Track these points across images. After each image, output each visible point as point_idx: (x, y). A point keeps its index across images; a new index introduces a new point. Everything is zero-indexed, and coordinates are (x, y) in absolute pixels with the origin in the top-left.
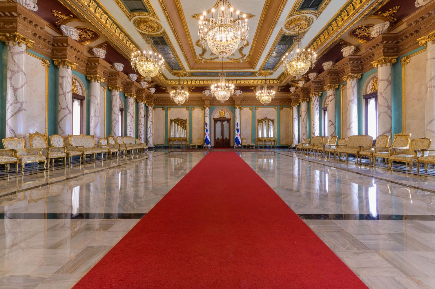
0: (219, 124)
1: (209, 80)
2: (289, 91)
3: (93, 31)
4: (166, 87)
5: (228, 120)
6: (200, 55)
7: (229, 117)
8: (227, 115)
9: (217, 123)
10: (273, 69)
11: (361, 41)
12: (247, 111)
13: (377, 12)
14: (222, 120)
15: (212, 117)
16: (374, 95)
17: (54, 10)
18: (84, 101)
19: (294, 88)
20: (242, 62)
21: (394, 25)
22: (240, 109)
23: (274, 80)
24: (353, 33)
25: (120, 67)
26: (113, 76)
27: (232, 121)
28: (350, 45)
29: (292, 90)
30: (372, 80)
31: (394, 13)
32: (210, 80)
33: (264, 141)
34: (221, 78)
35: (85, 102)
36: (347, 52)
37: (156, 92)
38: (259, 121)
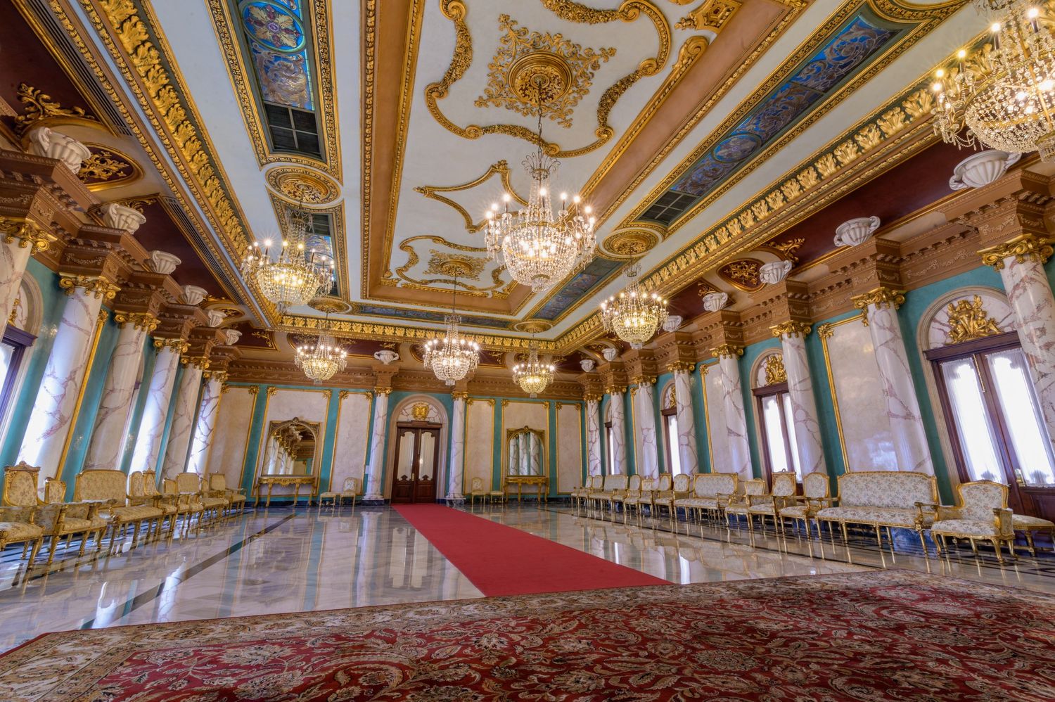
0: (409, 438)
1: (387, 326)
2: (578, 369)
3: (126, 162)
4: (271, 334)
5: (435, 429)
6: (399, 271)
7: (437, 421)
8: (434, 416)
9: (404, 435)
10: (551, 319)
11: (737, 287)
12: (484, 408)
13: (769, 242)
14: (418, 428)
15: (394, 420)
16: (779, 389)
17: (29, 86)
18: (27, 349)
19: (591, 363)
20: (490, 296)
21: (798, 266)
22: (466, 402)
23: (548, 341)
24: (725, 272)
25: (168, 263)
26: (139, 287)
27: (444, 431)
28: (717, 290)
29: (586, 365)
30: (765, 361)
31: (795, 248)
32: (392, 326)
33: (522, 484)
34: (449, 327)
35: (29, 354)
36: (713, 303)
37: (241, 343)
38: (512, 434)
